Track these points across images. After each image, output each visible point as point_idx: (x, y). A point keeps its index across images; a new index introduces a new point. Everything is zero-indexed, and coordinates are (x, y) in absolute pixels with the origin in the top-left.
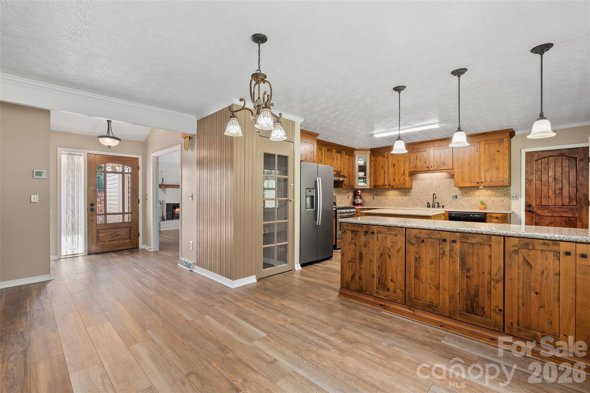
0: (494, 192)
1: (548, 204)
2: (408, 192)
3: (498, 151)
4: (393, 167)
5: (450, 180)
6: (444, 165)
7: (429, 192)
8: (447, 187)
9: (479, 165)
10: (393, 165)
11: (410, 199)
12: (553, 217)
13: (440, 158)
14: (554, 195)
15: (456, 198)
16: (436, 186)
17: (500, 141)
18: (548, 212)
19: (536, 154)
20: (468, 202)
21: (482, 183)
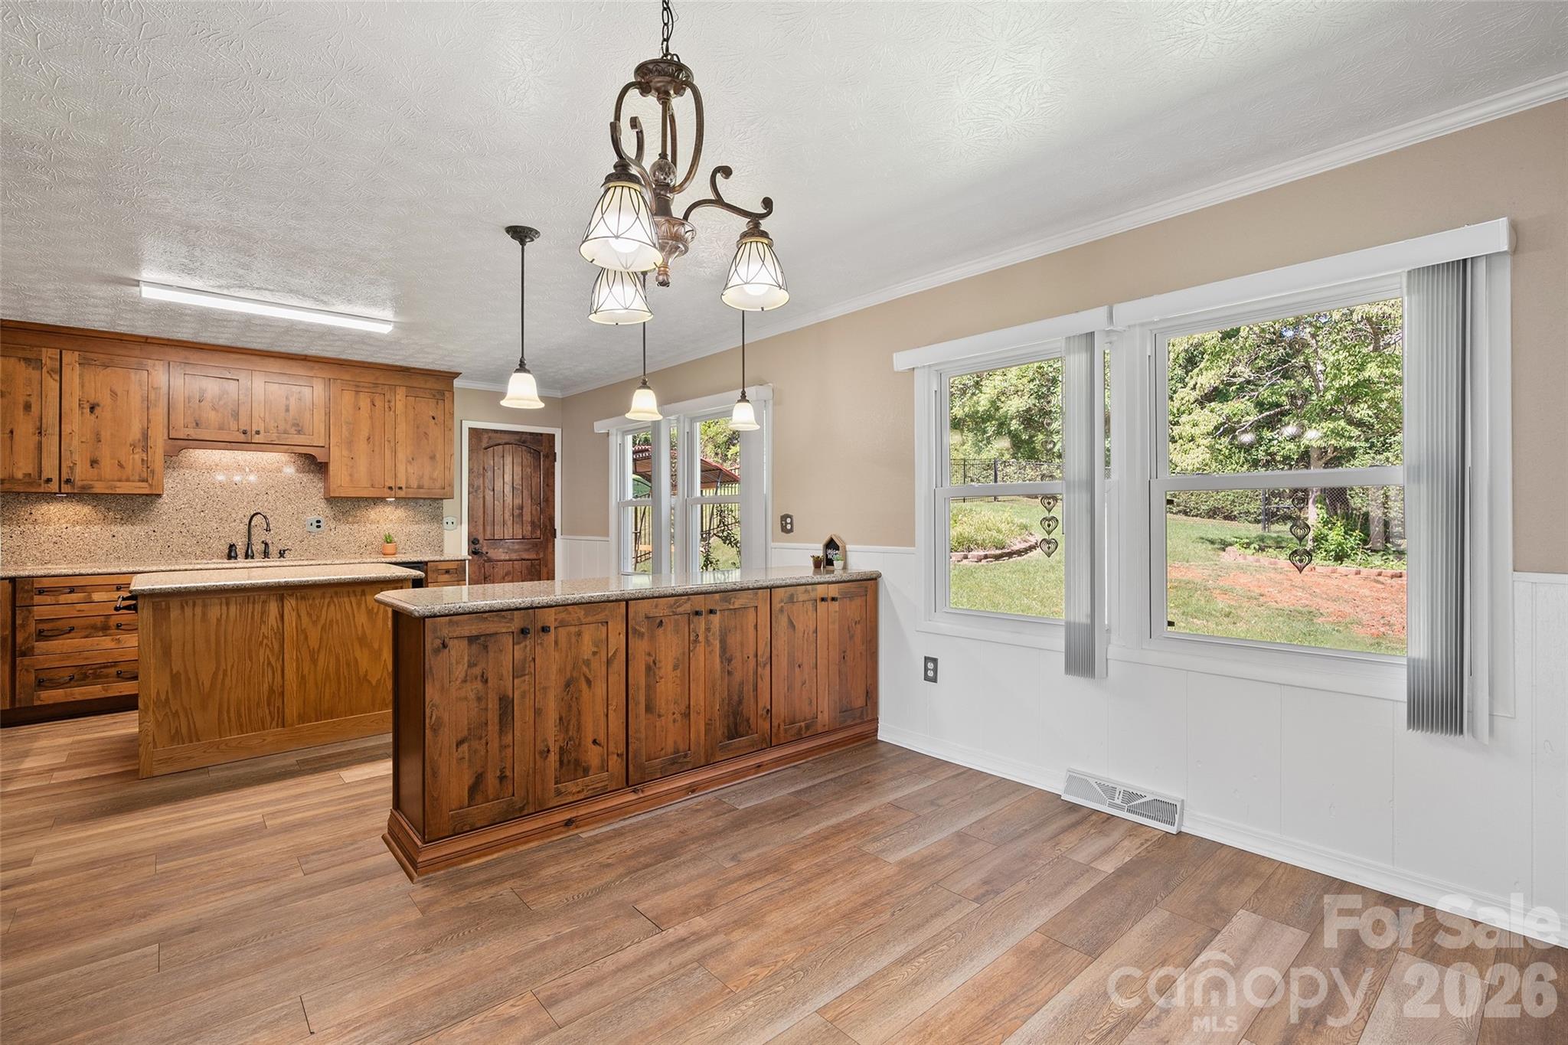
0: (411, 513)
1: (504, 537)
3: (434, 418)
4: (87, 410)
5: (301, 475)
6: (299, 432)
8: (292, 496)
9: (392, 444)
10: (87, 406)
11: (150, 532)
12: (511, 562)
13: (287, 410)
14: (511, 518)
15: (318, 527)
16: (255, 491)
17: (438, 396)
18: (504, 553)
19: (486, 436)
20: (351, 539)
21: (400, 488)
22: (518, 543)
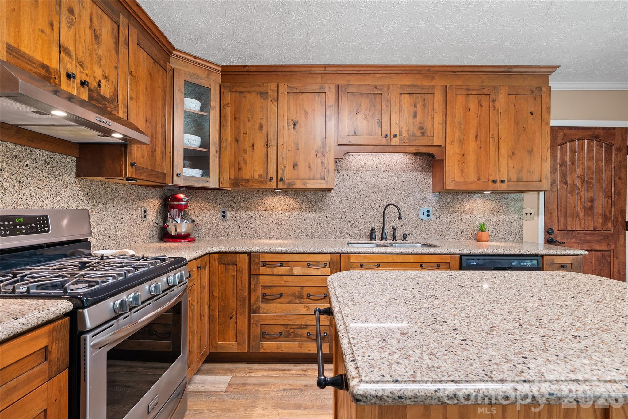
0: (497, 205)
1: (576, 228)
2: (321, 202)
3: (532, 114)
4: (292, 127)
5: (416, 174)
6: (423, 134)
7: (370, 201)
8: (410, 191)
9: (496, 140)
10: (291, 124)
11: (325, 218)
14: (584, 210)
15: (428, 216)
16: (386, 187)
17: (536, 92)
18: (576, 243)
19: (561, 134)
20: (451, 226)
21: (502, 181)
22: (589, 234)
